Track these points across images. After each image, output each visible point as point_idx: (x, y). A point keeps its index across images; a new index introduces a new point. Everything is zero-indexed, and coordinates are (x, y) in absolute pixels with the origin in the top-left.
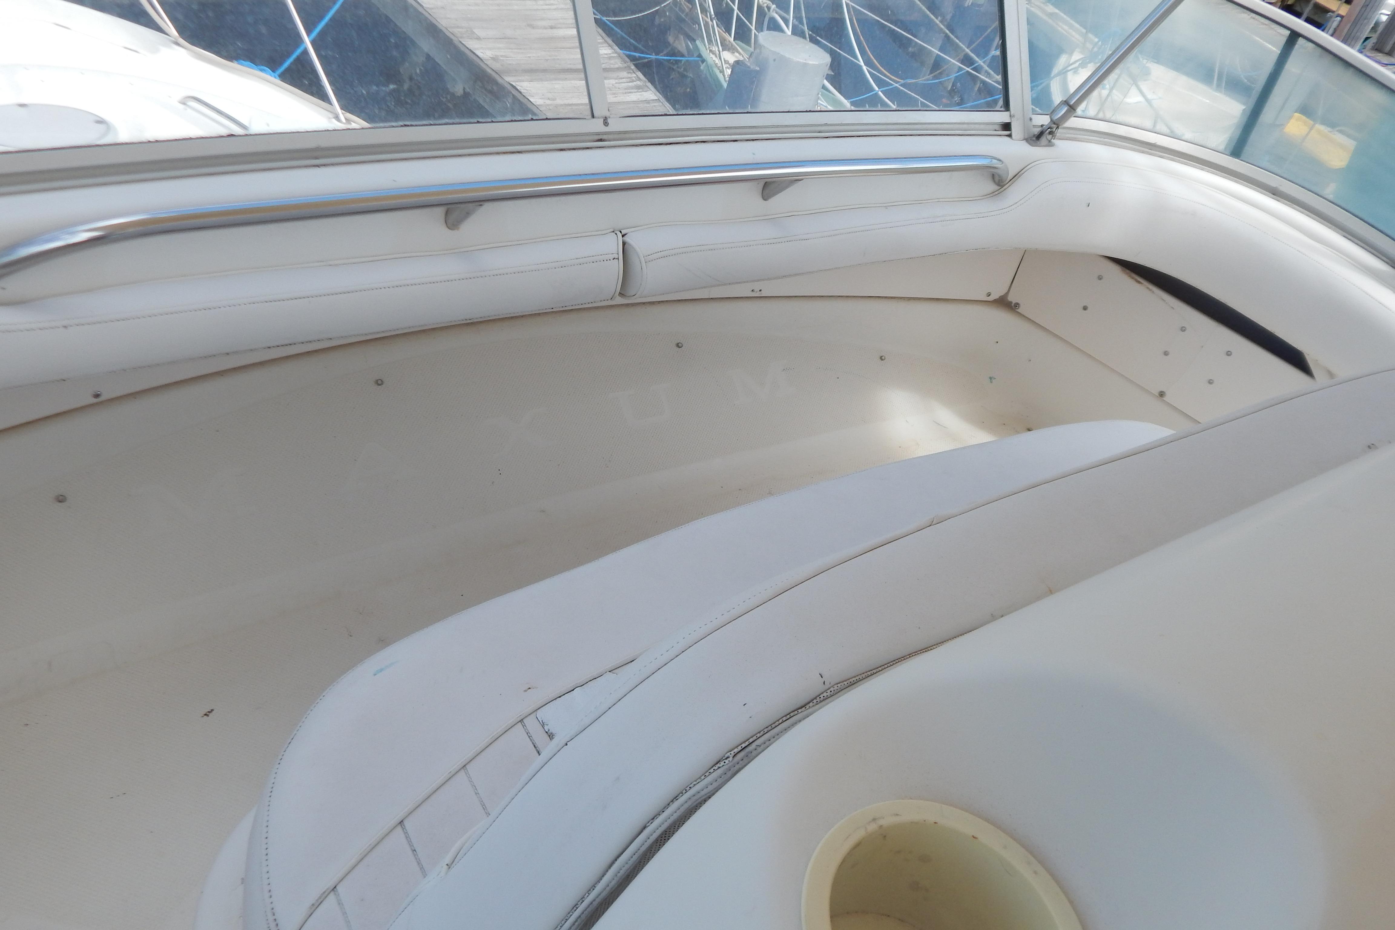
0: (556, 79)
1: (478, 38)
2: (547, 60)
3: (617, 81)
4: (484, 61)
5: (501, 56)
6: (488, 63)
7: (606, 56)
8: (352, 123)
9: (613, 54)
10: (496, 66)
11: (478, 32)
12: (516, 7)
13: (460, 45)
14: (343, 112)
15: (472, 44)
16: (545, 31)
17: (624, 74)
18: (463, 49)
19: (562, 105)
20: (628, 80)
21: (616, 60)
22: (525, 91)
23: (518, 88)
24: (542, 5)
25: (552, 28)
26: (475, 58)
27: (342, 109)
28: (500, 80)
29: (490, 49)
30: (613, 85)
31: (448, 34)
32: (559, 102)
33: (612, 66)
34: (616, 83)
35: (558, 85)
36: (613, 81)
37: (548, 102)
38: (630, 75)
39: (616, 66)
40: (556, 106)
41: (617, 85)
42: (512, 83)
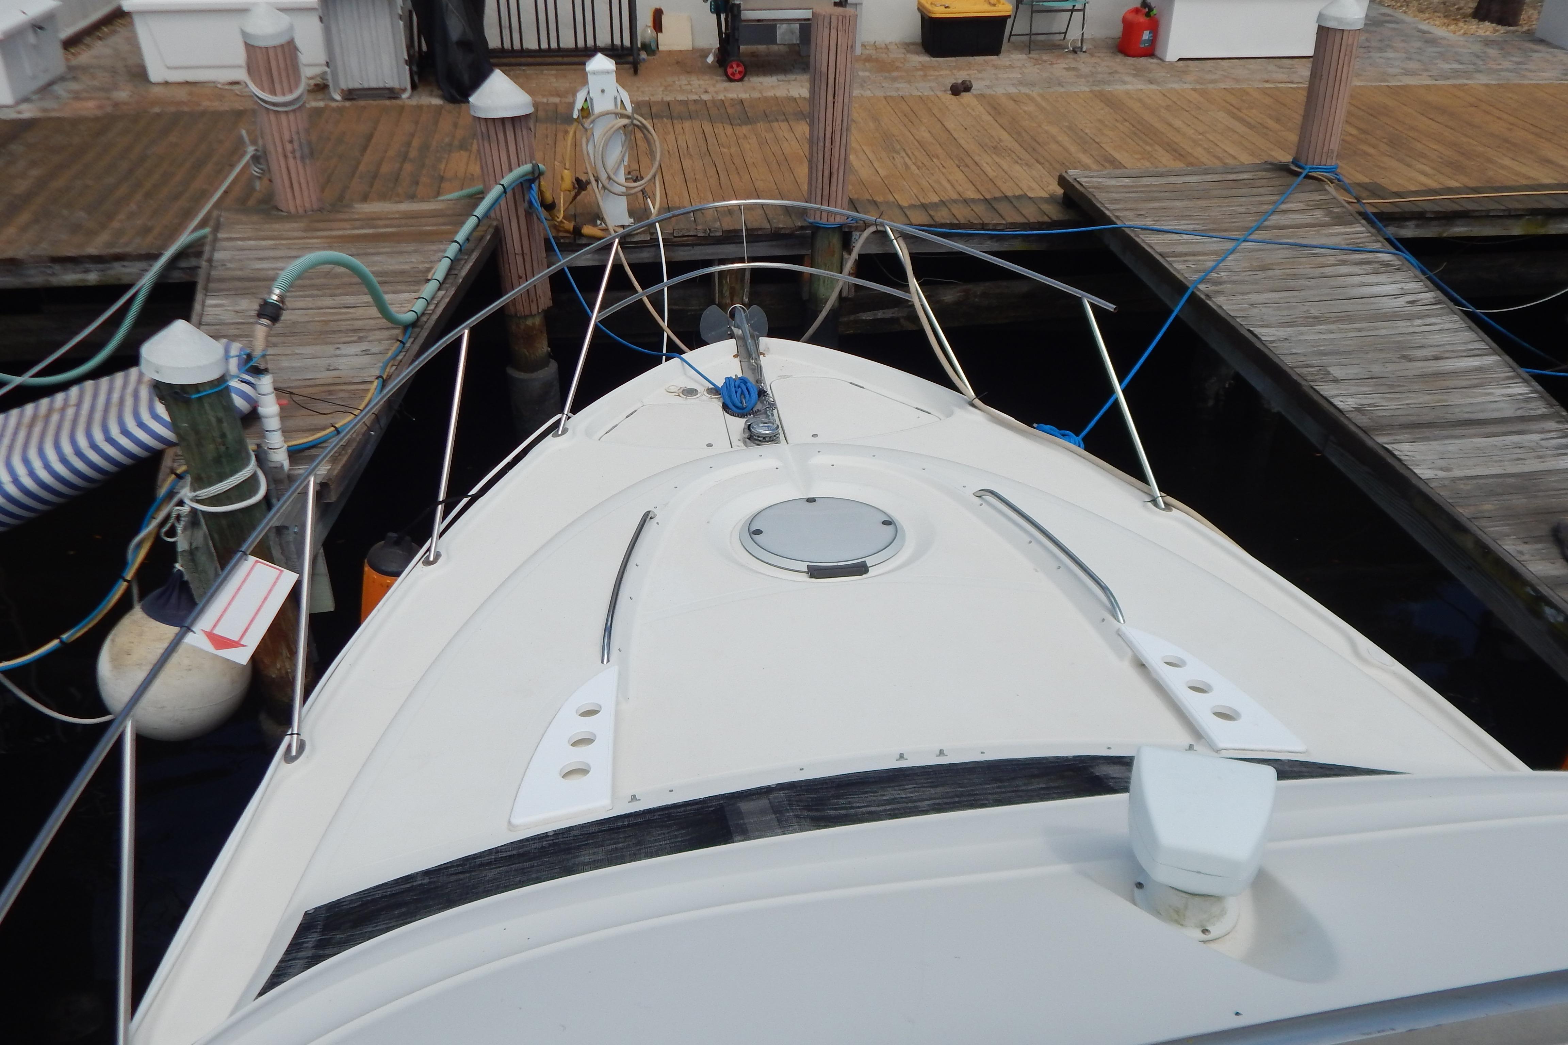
0: (1447, 437)
1: (1336, 381)
2: (1433, 408)
3: (1542, 436)
4: (1345, 413)
5: (1369, 405)
6: (1351, 416)
7: (1521, 397)
8: (1173, 509)
9: (1532, 393)
10: (1362, 420)
11: (1336, 372)
12: (1383, 332)
13: (1311, 393)
14: (1163, 494)
15: (1327, 390)
16: (1427, 363)
17: (1552, 425)
18: (1316, 397)
19: (1460, 479)
20: (1560, 434)
21: (1538, 403)
22: (1407, 458)
23: (1396, 453)
24: (1419, 326)
25: (1436, 358)
26: (1332, 410)
27: (1160, 490)
28: (1370, 443)
29: (1352, 395)
30: (1537, 443)
31: (1295, 377)
32: (1457, 473)
33: (1533, 413)
34: (1543, 439)
35: (1453, 446)
36: (1536, 437)
37: (1441, 474)
38: (1561, 426)
39: (1539, 412)
40: (1455, 480)
41: (1543, 443)
42: (1386, 446)
